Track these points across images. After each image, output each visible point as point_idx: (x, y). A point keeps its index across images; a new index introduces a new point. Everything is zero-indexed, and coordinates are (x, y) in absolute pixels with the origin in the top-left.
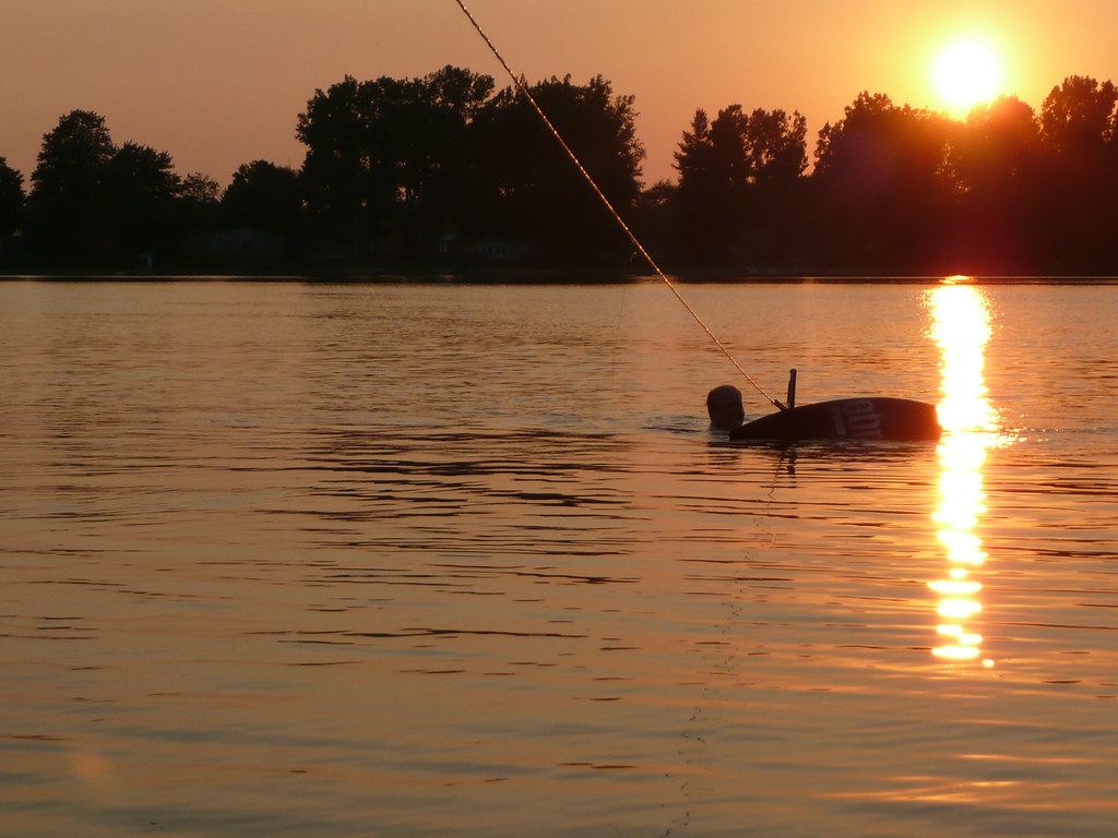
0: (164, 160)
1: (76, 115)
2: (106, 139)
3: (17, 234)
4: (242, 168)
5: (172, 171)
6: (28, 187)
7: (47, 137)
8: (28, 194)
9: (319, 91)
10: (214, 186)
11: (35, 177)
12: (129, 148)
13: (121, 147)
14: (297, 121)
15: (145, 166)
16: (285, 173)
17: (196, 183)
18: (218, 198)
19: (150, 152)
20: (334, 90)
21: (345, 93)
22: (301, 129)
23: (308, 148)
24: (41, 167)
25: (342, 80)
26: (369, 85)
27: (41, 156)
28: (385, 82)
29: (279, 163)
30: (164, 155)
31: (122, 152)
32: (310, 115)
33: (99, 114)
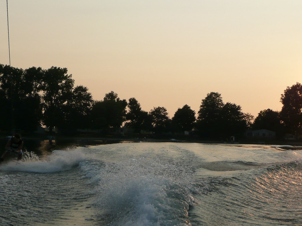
0: (239, 108)
1: (212, 93)
2: (221, 101)
3: (193, 130)
4: (261, 112)
5: (241, 111)
6: (197, 115)
7: (203, 100)
8: (197, 118)
9: (288, 87)
10: (252, 117)
11: (199, 112)
12: (228, 104)
13: (226, 104)
14: (281, 96)
15: (233, 109)
16: (276, 113)
17: (248, 116)
19: (234, 105)
20: (293, 87)
21: (296, 88)
22: (282, 99)
23: (283, 105)
24: (201, 109)
25: (296, 84)
27: (201, 106)
30: (239, 106)
32: (285, 95)
33: (219, 93)
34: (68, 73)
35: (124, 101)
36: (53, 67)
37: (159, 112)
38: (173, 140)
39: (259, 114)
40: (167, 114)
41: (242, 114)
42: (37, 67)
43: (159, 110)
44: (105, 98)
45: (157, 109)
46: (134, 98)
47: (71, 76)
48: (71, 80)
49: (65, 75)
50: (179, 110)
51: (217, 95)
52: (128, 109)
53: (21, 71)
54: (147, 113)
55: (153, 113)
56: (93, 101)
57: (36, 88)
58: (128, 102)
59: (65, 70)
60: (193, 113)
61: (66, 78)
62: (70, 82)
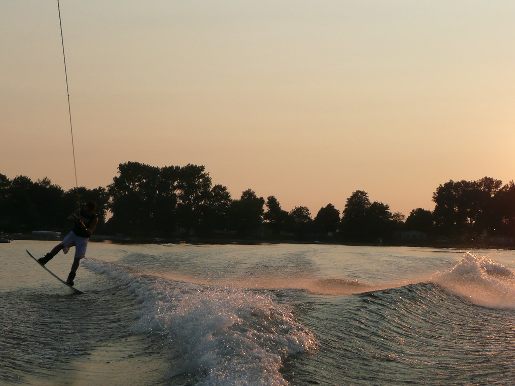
0: (387, 207)
1: (358, 192)
2: (368, 200)
3: (337, 231)
4: (413, 211)
5: (389, 211)
6: (341, 216)
7: (348, 199)
8: (341, 218)
9: (441, 185)
10: (403, 216)
11: (343, 212)
12: (375, 203)
13: (373, 203)
14: (433, 195)
15: (380, 209)
16: (428, 212)
17: (398, 215)
18: (404, 221)
19: (382, 204)
20: (446, 184)
21: (449, 185)
22: (434, 197)
23: (436, 204)
24: (346, 209)
25: (449, 181)
26: (458, 183)
27: (346, 205)
28: (463, 182)
29: (426, 209)
30: (387, 205)
31: (373, 204)
32: (437, 193)
33: (366, 192)
34: (206, 171)
35: (262, 198)
36: (189, 164)
37: (300, 212)
38: (317, 242)
39: (411, 213)
40: (309, 214)
41: (391, 214)
42: (175, 166)
43: (301, 210)
44: (242, 197)
45: (299, 208)
46: (273, 197)
47: (208, 174)
48: (208, 177)
49: (203, 173)
50: (322, 209)
51: (363, 193)
52: (266, 209)
53: (157, 169)
54: (288, 212)
55: (294, 212)
56: (231, 200)
57: (173, 186)
58: (266, 200)
59: (202, 168)
60: (337, 212)
61: (203, 176)
62: (207, 181)
